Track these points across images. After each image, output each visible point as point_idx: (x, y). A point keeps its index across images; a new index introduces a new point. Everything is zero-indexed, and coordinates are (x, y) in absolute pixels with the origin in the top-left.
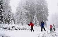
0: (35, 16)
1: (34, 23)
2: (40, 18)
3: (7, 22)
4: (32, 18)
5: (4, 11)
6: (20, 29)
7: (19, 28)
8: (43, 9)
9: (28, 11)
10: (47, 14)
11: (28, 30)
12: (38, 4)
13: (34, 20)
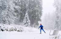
0: (26, 15)
1: (25, 22)
2: (33, 17)
4: (21, 16)
6: (7, 30)
7: (6, 28)
8: (37, 6)
9: (19, 7)
11: (18, 31)
13: (25, 19)
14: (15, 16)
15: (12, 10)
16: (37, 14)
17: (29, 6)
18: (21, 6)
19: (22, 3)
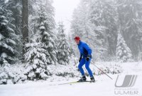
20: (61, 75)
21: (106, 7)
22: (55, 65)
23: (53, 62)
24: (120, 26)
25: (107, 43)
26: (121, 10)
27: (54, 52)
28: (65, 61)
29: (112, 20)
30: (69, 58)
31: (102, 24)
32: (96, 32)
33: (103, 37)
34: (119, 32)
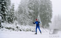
0: (38, 17)
3: (10, 21)
5: (7, 9)
6: (24, 30)
7: (23, 28)
8: (48, 9)
10: (51, 16)
11: (33, 31)
12: (42, 4)
14: (29, 18)
15: (27, 14)
16: (47, 16)
17: (41, 9)
18: (34, 10)
19: (35, 8)
20: (8, 28)
21: (36, 3)
22: (6, 23)
23: (5, 22)
24: (40, 12)
25: (33, 18)
26: (42, 6)
27: (7, 17)
28: (11, 22)
29: (37, 9)
30: (14, 21)
31: (33, 9)
32: (29, 12)
33: (32, 15)
34: (39, 14)
